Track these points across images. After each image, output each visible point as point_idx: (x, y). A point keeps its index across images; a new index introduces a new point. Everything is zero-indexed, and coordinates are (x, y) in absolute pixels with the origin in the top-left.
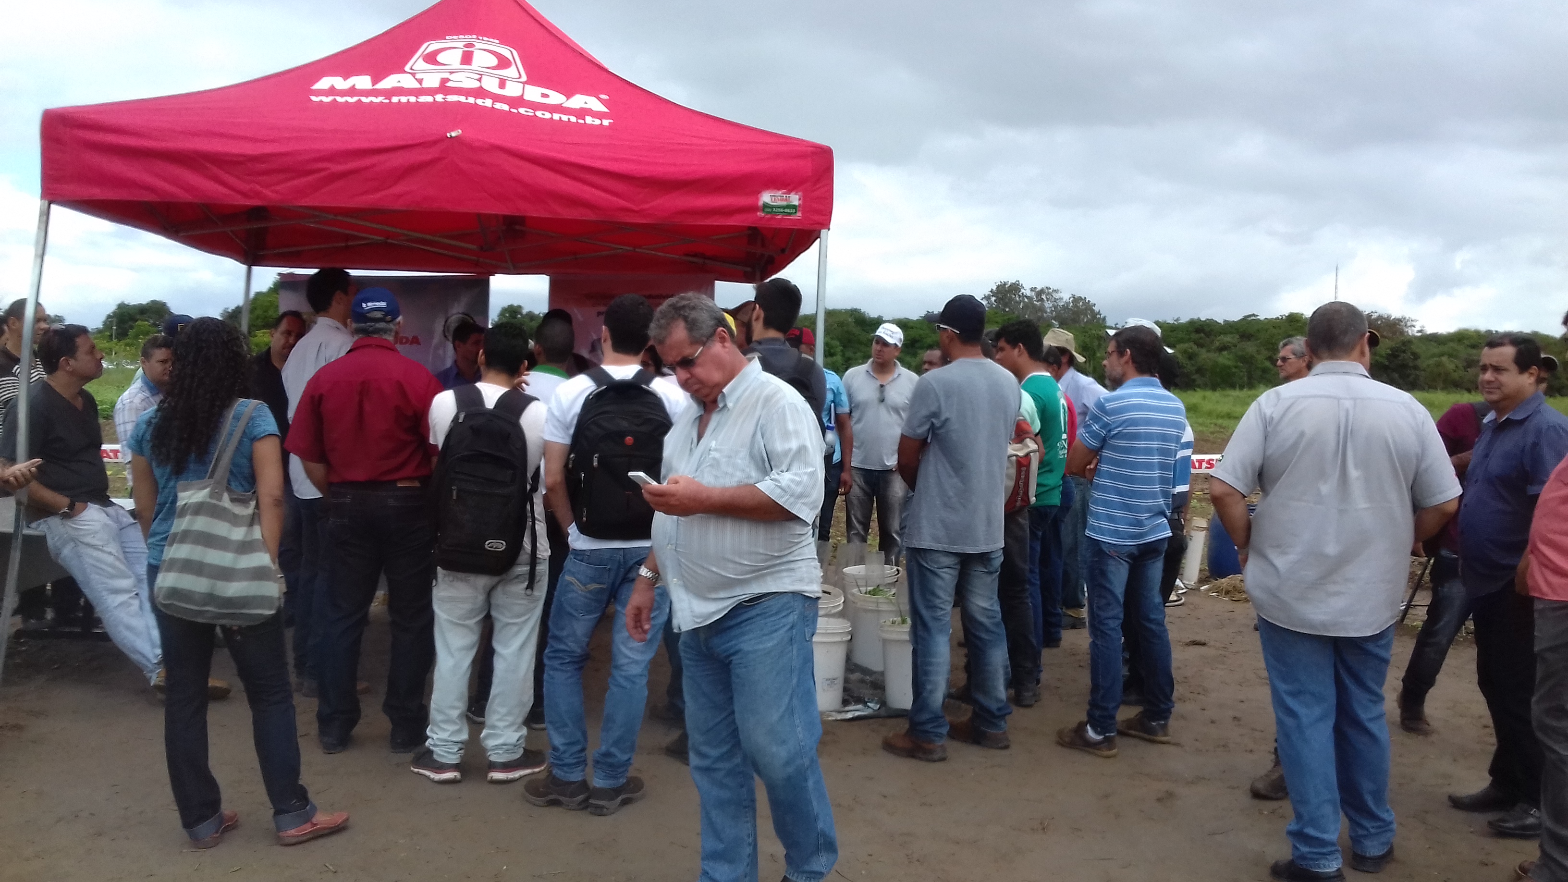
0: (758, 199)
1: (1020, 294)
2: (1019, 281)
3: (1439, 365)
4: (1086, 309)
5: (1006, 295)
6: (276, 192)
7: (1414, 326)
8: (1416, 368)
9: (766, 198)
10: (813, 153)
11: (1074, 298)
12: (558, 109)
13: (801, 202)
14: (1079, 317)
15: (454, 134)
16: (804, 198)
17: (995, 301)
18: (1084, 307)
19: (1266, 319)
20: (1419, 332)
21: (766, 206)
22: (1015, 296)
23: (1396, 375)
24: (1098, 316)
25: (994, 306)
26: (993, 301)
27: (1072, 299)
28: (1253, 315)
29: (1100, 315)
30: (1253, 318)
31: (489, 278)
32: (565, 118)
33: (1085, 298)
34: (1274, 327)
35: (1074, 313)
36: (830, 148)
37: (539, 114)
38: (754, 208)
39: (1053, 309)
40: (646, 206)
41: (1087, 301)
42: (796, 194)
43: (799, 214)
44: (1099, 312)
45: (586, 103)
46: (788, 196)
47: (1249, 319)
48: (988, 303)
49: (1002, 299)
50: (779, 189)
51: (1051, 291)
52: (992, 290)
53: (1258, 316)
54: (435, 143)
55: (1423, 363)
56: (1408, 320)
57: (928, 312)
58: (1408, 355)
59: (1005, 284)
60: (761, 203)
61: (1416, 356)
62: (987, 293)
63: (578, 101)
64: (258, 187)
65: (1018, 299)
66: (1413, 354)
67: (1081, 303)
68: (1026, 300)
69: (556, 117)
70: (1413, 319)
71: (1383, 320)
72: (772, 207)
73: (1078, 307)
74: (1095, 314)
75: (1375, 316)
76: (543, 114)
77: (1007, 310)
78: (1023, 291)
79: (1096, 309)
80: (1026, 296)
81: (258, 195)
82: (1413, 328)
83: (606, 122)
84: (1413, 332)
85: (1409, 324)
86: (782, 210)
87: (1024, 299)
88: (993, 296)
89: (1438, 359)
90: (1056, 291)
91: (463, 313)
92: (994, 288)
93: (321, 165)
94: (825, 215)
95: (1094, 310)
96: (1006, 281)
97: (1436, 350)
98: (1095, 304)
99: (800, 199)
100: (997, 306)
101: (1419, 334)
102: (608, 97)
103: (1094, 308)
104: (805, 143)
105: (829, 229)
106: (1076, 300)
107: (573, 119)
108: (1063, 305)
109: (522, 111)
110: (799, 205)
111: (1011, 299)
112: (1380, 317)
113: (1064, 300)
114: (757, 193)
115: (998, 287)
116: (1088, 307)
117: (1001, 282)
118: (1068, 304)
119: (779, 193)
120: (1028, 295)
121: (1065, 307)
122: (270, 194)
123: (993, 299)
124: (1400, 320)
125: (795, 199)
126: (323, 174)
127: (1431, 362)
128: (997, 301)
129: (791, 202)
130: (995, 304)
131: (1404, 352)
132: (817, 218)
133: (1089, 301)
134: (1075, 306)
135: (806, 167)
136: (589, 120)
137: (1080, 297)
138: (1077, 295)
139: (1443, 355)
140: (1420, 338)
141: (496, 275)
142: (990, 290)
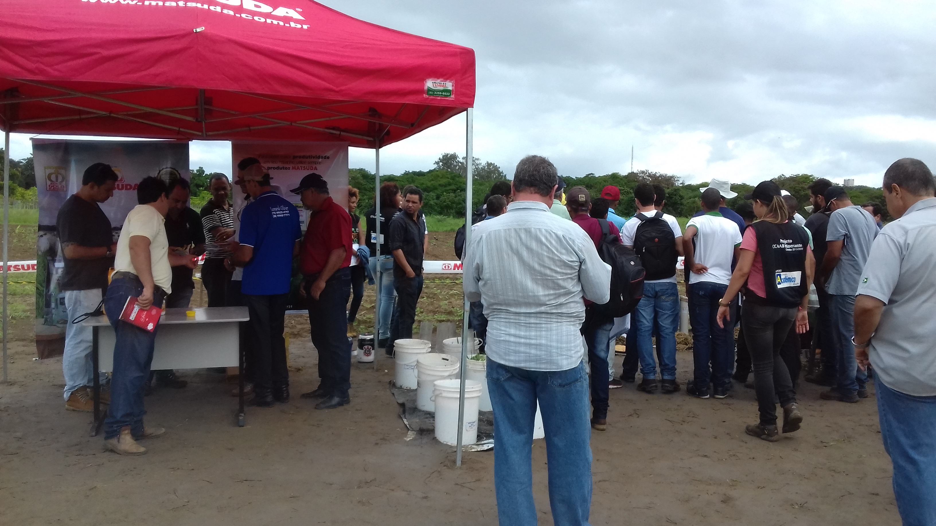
0: (424, 85)
1: (457, 161)
2: (455, 153)
3: (694, 202)
4: (495, 170)
5: (448, 161)
6: (55, 70)
7: (679, 181)
8: (682, 204)
9: (430, 84)
10: (461, 53)
11: (488, 163)
12: (268, 15)
13: (454, 87)
14: (491, 175)
15: (199, 30)
16: (456, 85)
17: (442, 165)
18: (493, 169)
19: (599, 176)
20: (681, 184)
21: (429, 90)
22: (454, 162)
23: (671, 208)
24: (502, 174)
25: (441, 168)
26: (441, 165)
27: (487, 164)
28: (592, 174)
29: (503, 174)
30: (592, 175)
31: (189, 143)
32: (275, 22)
33: (494, 163)
34: (605, 181)
35: (488, 172)
36: (473, 51)
37: (256, 18)
38: (421, 91)
39: (476, 170)
40: (343, 88)
41: (495, 165)
42: (449, 82)
43: (453, 96)
44: (502, 172)
45: (287, 13)
46: (444, 83)
47: (589, 176)
48: (438, 166)
49: (446, 164)
50: (438, 78)
51: (474, 159)
52: (440, 158)
53: (594, 174)
54: (184, 36)
55: (685, 202)
56: (676, 177)
57: (406, 171)
58: (677, 197)
59: (447, 155)
60: (426, 88)
61: (682, 197)
62: (437, 160)
63: (281, 11)
64: (42, 66)
65: (455, 164)
66: (680, 196)
67: (492, 167)
68: (460, 164)
69: (269, 21)
70: (678, 176)
71: (663, 177)
72: (434, 91)
73: (490, 169)
74: (500, 173)
75: (658, 175)
76: (260, 19)
77: (449, 170)
78: (458, 159)
79: (500, 170)
80: (460, 162)
81: (42, 72)
82: (678, 182)
83: (305, 27)
84: (678, 184)
85: (676, 179)
86: (441, 93)
87: (458, 164)
88: (440, 162)
89: (693, 199)
90: (478, 159)
91: (171, 168)
92: (441, 157)
93: (95, 50)
94: (471, 97)
95: (499, 171)
96: (448, 153)
97: (691, 194)
98: (500, 167)
99: (453, 86)
100: (443, 168)
101: (681, 185)
102: (302, 10)
103: (499, 169)
104: (453, 46)
105: (473, 107)
106: (489, 165)
107: (281, 23)
108: (482, 168)
109: (244, 16)
110: (453, 90)
111: (451, 164)
112: (661, 176)
113: (482, 165)
114: (423, 80)
115: (443, 156)
116: (496, 168)
117: (445, 154)
118: (484, 167)
119: (438, 81)
120: (461, 161)
121: (483, 169)
122: (52, 71)
123: (441, 163)
124: (672, 177)
125: (449, 85)
126: (94, 57)
127: (690, 201)
128: (443, 165)
129: (447, 87)
130: (442, 167)
131: (675, 195)
132: (465, 99)
133: (496, 165)
134: (488, 168)
135: (457, 63)
136: (293, 24)
137: (491, 163)
138: (490, 162)
139: (695, 197)
140: (683, 187)
141: (193, 140)
142: (439, 158)
